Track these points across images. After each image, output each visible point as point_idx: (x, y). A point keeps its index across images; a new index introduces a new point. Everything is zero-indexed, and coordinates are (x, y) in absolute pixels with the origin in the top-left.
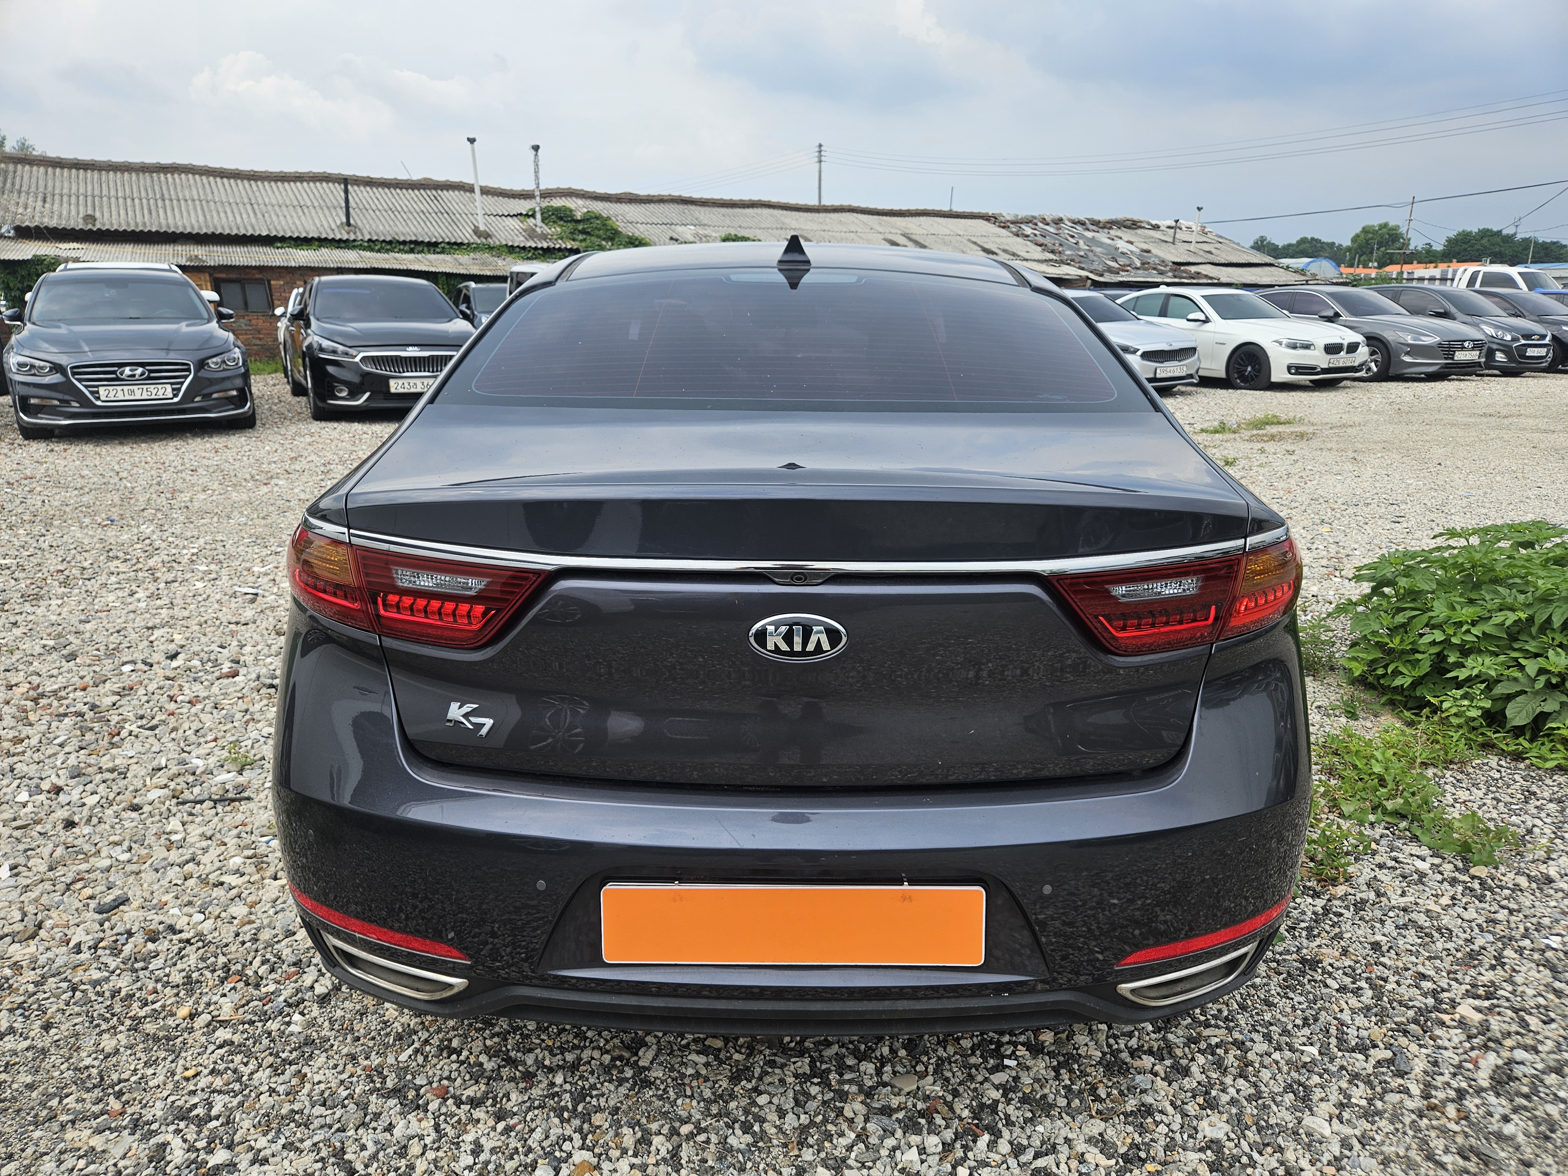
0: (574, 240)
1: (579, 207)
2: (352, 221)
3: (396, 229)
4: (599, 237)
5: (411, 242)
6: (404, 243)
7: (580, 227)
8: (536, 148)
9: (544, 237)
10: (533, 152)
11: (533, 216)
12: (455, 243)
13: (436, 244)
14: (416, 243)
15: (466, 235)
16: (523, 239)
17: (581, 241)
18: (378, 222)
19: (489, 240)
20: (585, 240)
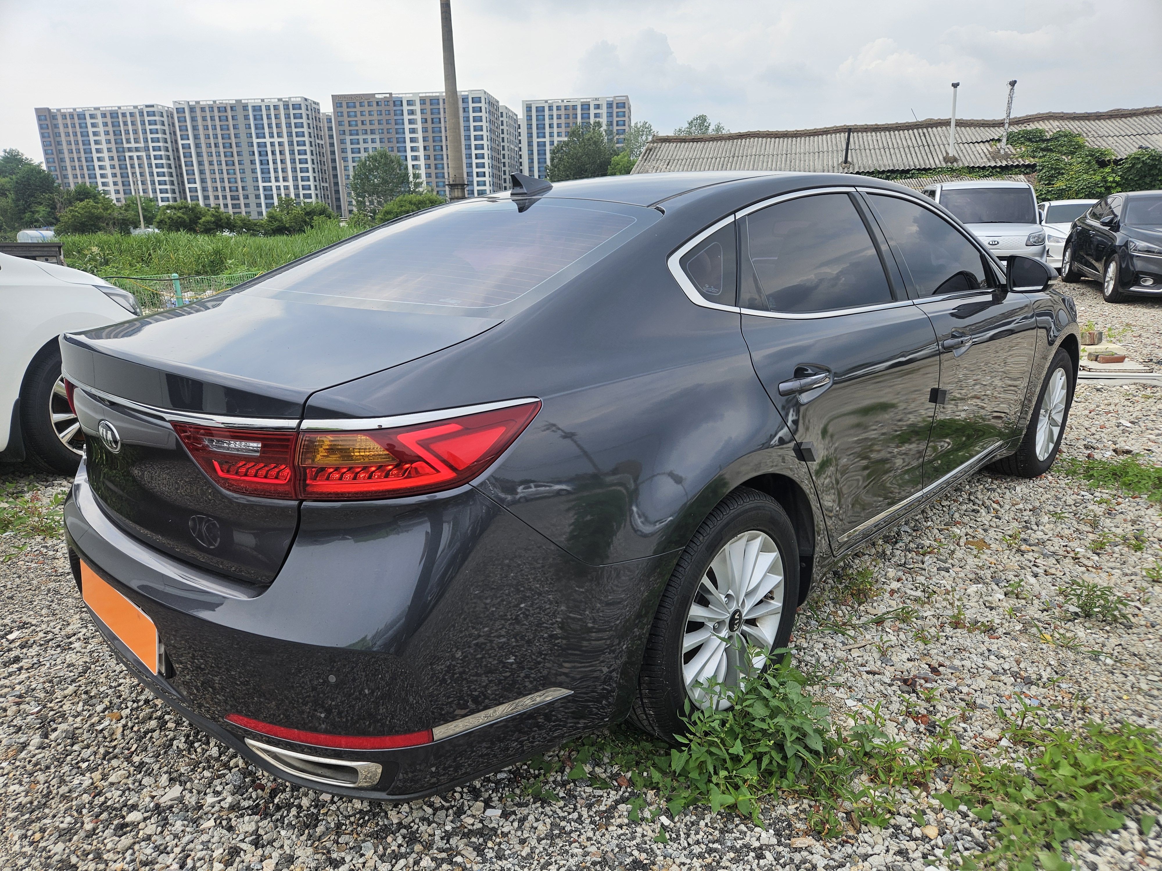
0: (1034, 157)
1: (1050, 128)
2: (849, 159)
3: (881, 162)
4: (1060, 152)
5: (889, 171)
6: (883, 172)
7: (1043, 146)
8: (1013, 84)
9: (1007, 156)
10: (1010, 87)
11: (999, 140)
12: (925, 169)
13: (908, 171)
14: (892, 171)
15: (938, 161)
16: (985, 160)
17: (1041, 157)
18: (869, 158)
19: (955, 164)
20: (1044, 156)
